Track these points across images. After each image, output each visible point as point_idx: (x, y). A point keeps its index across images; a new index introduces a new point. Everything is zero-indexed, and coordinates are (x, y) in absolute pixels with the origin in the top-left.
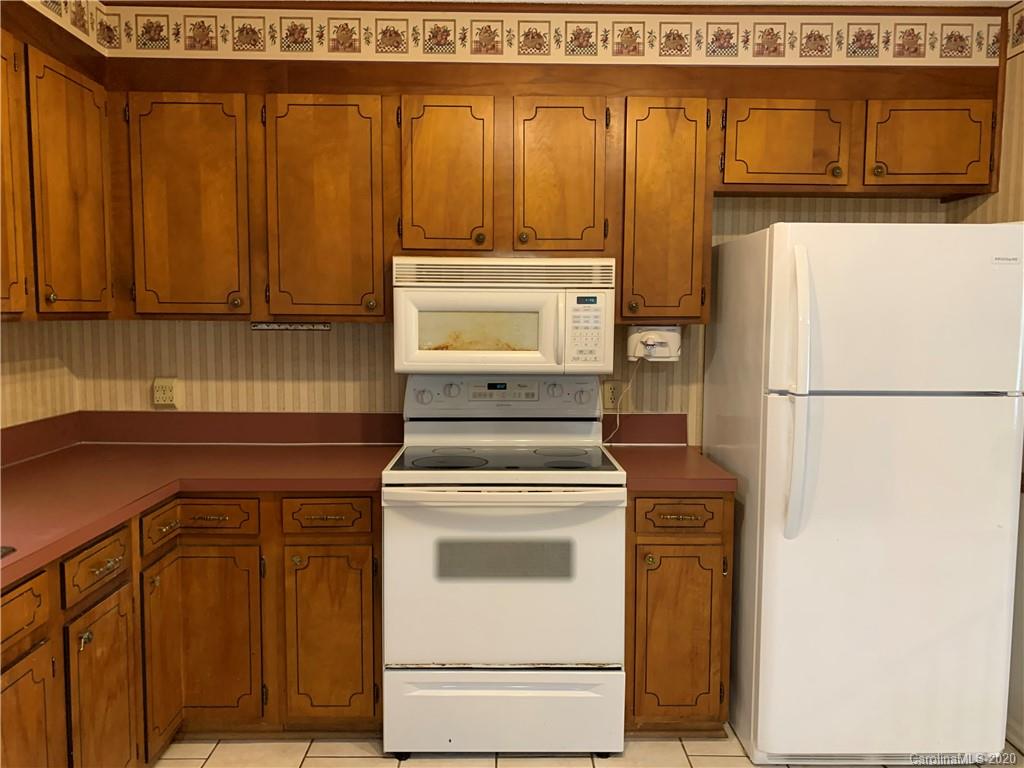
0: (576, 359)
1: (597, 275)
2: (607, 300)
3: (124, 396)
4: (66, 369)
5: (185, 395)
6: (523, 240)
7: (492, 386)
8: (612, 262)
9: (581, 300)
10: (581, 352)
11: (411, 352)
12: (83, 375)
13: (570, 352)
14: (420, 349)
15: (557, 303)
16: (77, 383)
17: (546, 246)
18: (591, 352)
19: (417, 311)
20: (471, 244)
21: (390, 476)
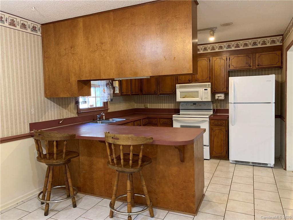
0: (204, 99)
1: (207, 86)
2: (209, 90)
3: (141, 106)
4: (134, 102)
5: (149, 106)
6: (197, 81)
7: (194, 104)
8: (210, 83)
9: (205, 90)
10: (205, 98)
11: (179, 99)
12: (136, 103)
13: (204, 98)
15: (201, 90)
16: (135, 104)
17: (200, 81)
18: (207, 98)
19: (179, 92)
20: (188, 82)
21: (174, 116)
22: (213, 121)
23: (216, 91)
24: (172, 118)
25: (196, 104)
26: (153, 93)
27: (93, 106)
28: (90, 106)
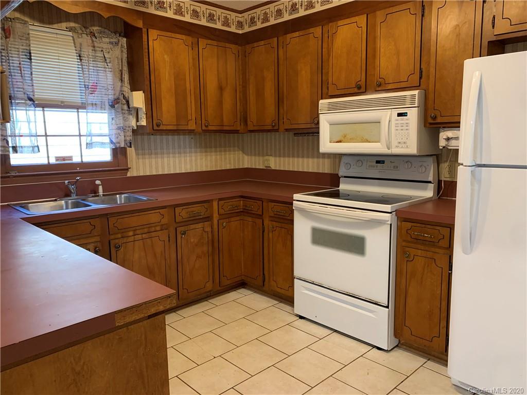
0: (397, 147)
1: (408, 100)
2: (413, 114)
4: (241, 152)
5: (275, 163)
6: (380, 85)
7: (378, 162)
8: (416, 92)
9: (400, 115)
10: (399, 143)
11: (326, 144)
12: (248, 155)
13: (394, 143)
14: (330, 142)
15: (387, 116)
16: (246, 157)
17: (390, 87)
18: (405, 143)
19: (329, 125)
20: (356, 90)
21: (296, 196)
22: (409, 225)
23: (439, 120)
24: (292, 204)
25: (383, 162)
26: (270, 128)
27: (70, 158)
28: (57, 160)
